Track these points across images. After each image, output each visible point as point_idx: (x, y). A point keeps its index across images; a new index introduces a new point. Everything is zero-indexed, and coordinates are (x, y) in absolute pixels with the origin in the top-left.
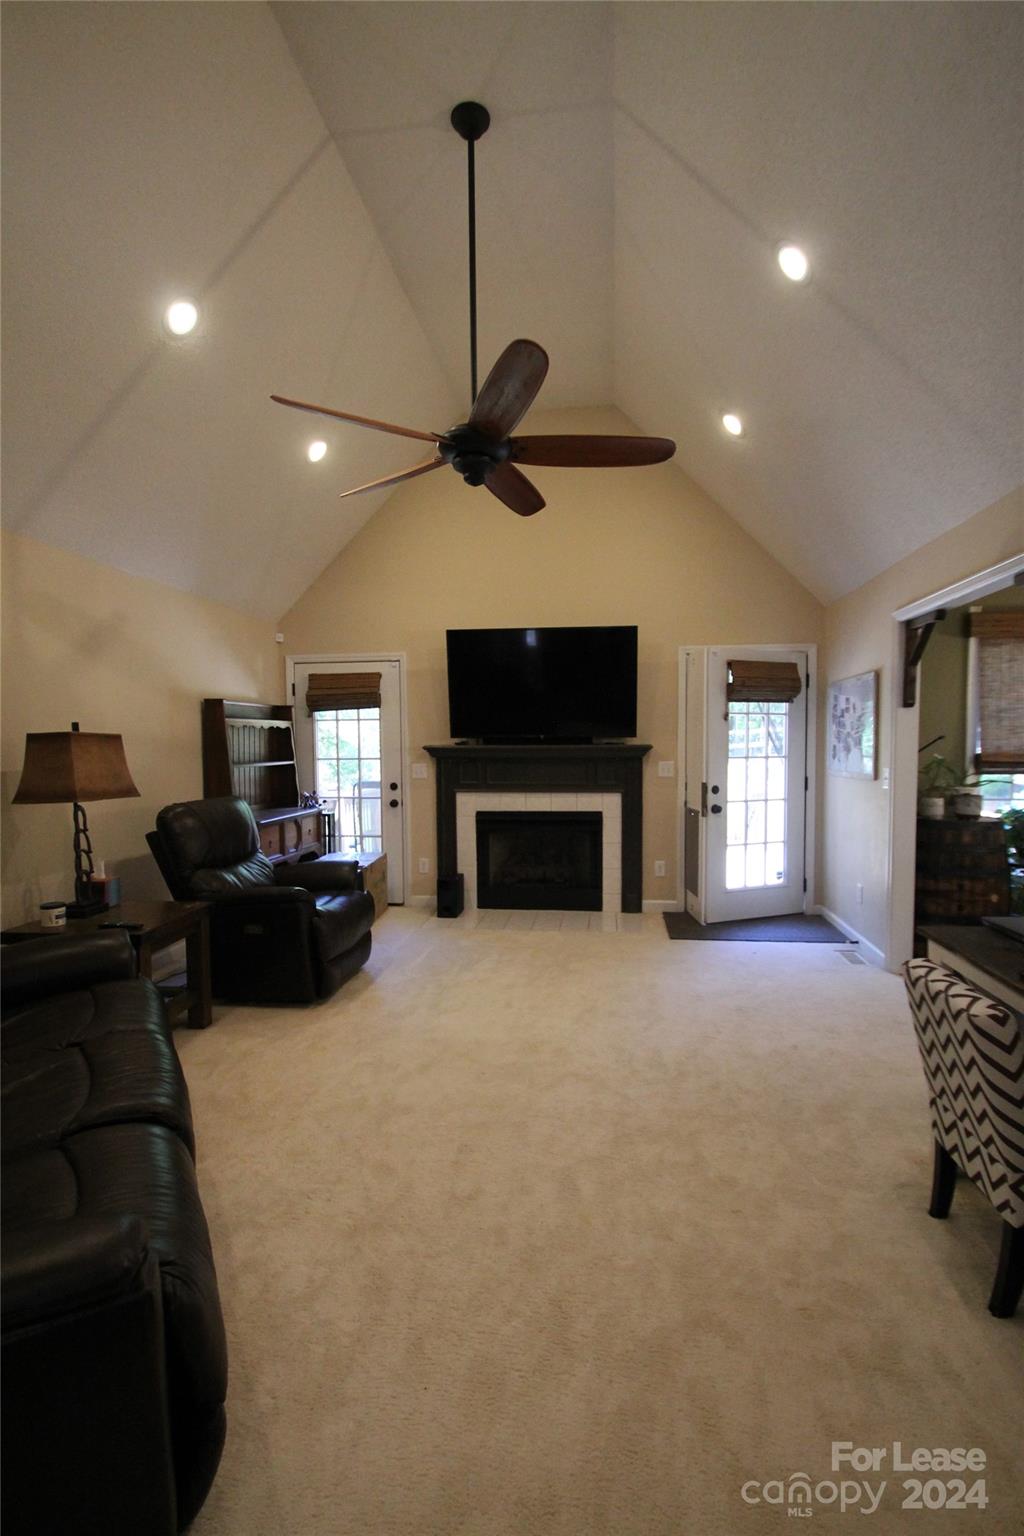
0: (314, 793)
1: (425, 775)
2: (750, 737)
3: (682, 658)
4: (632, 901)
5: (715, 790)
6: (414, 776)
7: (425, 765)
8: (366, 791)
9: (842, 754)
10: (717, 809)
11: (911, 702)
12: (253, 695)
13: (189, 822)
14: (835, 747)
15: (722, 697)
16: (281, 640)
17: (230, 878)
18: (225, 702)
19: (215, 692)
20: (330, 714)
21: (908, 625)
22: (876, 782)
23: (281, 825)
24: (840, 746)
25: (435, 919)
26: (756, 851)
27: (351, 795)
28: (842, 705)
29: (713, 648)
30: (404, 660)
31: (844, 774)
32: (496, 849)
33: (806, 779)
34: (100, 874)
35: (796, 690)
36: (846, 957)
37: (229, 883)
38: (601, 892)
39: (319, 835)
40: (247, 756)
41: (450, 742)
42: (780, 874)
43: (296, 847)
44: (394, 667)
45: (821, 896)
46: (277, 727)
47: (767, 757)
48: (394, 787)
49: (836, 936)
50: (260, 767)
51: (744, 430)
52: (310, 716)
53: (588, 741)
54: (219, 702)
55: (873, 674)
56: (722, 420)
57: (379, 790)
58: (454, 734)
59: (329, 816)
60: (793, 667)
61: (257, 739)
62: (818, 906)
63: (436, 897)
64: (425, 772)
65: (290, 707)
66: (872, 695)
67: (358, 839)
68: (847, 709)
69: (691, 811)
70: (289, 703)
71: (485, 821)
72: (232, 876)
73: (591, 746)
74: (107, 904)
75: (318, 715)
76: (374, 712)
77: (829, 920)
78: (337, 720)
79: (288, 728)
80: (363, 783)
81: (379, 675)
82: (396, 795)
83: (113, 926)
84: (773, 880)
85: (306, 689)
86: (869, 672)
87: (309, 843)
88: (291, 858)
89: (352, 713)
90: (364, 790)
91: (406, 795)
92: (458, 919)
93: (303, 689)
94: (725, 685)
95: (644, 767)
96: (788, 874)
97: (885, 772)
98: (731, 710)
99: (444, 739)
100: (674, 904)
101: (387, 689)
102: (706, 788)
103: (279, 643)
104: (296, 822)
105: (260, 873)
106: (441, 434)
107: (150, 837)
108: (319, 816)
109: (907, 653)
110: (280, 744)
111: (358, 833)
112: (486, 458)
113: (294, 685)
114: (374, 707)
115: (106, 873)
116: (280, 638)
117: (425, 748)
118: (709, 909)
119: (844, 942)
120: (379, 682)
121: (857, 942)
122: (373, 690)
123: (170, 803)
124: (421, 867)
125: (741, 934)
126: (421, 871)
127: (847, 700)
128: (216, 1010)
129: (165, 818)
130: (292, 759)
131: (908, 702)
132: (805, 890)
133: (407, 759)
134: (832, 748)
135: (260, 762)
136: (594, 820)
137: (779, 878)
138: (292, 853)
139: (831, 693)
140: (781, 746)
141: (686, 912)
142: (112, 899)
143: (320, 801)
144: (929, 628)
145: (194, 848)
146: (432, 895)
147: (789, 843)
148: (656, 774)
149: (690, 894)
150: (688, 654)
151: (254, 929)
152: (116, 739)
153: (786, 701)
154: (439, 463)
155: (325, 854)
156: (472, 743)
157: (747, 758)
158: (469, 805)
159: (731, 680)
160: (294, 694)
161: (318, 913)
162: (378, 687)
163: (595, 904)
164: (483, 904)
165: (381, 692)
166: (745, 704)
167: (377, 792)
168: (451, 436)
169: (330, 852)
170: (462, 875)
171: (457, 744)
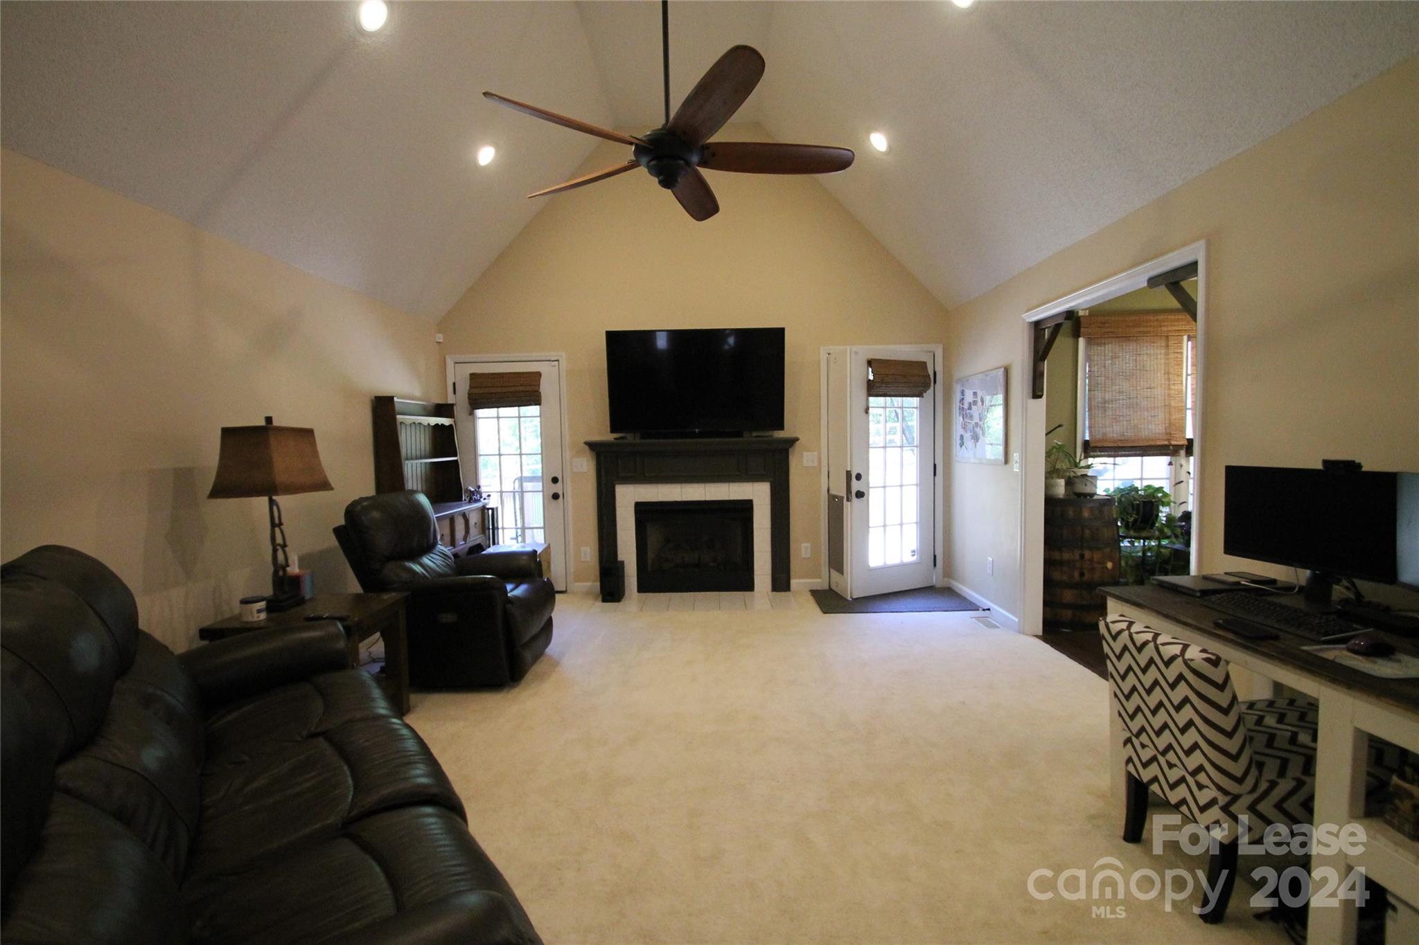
0: (479, 487)
1: (585, 469)
2: (888, 430)
3: (823, 357)
4: (781, 582)
5: (859, 477)
6: (575, 470)
7: (585, 459)
8: (528, 486)
9: (969, 443)
10: (860, 495)
11: (1040, 394)
12: (417, 392)
13: (376, 514)
14: (962, 437)
15: (864, 391)
16: (441, 341)
17: (417, 568)
18: (395, 399)
19: (385, 389)
20: (492, 412)
21: (1037, 326)
22: (1007, 465)
23: (452, 519)
24: (967, 436)
25: (599, 604)
26: (893, 532)
27: (512, 490)
28: (969, 398)
29: (855, 348)
30: (563, 363)
31: (972, 460)
32: (654, 539)
33: (935, 465)
34: (294, 569)
35: (926, 386)
36: (979, 621)
37: (418, 573)
38: (753, 574)
39: (484, 529)
40: (414, 452)
41: (609, 437)
42: (914, 551)
43: (465, 539)
44: (554, 366)
45: (949, 571)
46: (442, 424)
47: (902, 447)
48: (555, 480)
49: (966, 605)
50: (426, 463)
51: (890, 148)
52: (472, 413)
53: (739, 434)
54: (390, 400)
55: (1002, 370)
56: (869, 139)
57: (541, 484)
58: (613, 430)
59: (492, 509)
60: (923, 365)
61: (422, 436)
62: (946, 579)
63: (598, 584)
64: (586, 466)
65: (452, 405)
66: (1001, 389)
67: (519, 531)
68: (975, 403)
69: (835, 497)
70: (450, 402)
71: (644, 511)
72: (419, 567)
73: (741, 439)
74: (303, 598)
75: (480, 413)
76: (534, 410)
77: (957, 590)
78: (498, 418)
79: (451, 426)
80: (525, 477)
81: (539, 374)
82: (557, 488)
83: (320, 618)
84: (909, 558)
85: (468, 388)
86: (1001, 367)
87: (475, 537)
88: (461, 550)
89: (513, 411)
90: (525, 484)
91: (567, 488)
92: (621, 603)
93: (464, 388)
94: (866, 381)
95: (790, 457)
96: (920, 551)
97: (1015, 456)
98: (871, 405)
99: (604, 434)
100: (820, 583)
101: (547, 388)
102: (851, 475)
103: (439, 343)
104: (464, 515)
105: (443, 563)
106: (639, 137)
107: (338, 531)
108: (484, 509)
109: (1036, 351)
110: (443, 440)
111: (519, 525)
112: (682, 162)
113: (454, 384)
114: (535, 405)
115: (300, 567)
116: (440, 337)
117: (586, 443)
118: (854, 584)
119: (978, 610)
120: (539, 380)
121: (989, 609)
122: (533, 388)
123: (357, 498)
124: (582, 555)
125: (885, 606)
126: (582, 560)
127: (975, 394)
128: (414, 698)
129: (352, 512)
130: (456, 456)
131: (1036, 394)
132: (935, 565)
133: (568, 455)
134: (959, 438)
135: (426, 458)
136: (745, 508)
137: (913, 555)
138: (462, 546)
139: (957, 389)
140: (913, 438)
141: (830, 588)
142: (307, 592)
143: (484, 495)
144: (1057, 327)
145: (382, 541)
146: (594, 581)
147: (921, 524)
148: (801, 464)
149: (834, 574)
150: (829, 354)
151: (448, 618)
152: (309, 433)
153: (917, 397)
154: (632, 166)
155: (489, 547)
156: (630, 437)
157: (885, 447)
158: (628, 496)
159: (871, 377)
160: (455, 393)
161: (510, 601)
162: (539, 385)
163: (748, 585)
164: (642, 588)
165: (542, 390)
166: (882, 398)
167: (539, 486)
168: (649, 140)
169: (494, 544)
170: (622, 563)
171: (615, 439)
